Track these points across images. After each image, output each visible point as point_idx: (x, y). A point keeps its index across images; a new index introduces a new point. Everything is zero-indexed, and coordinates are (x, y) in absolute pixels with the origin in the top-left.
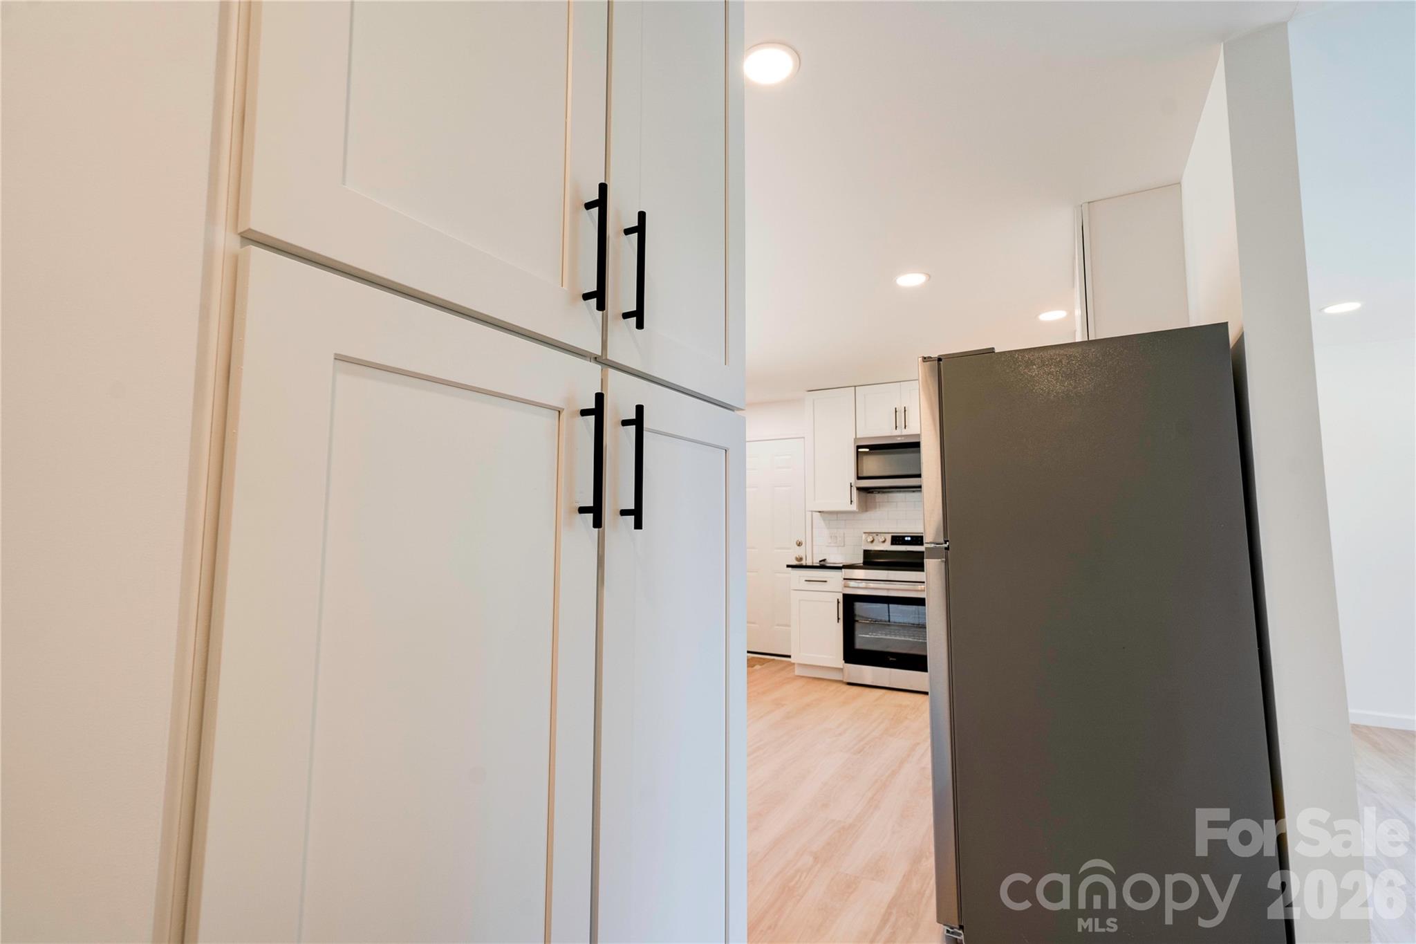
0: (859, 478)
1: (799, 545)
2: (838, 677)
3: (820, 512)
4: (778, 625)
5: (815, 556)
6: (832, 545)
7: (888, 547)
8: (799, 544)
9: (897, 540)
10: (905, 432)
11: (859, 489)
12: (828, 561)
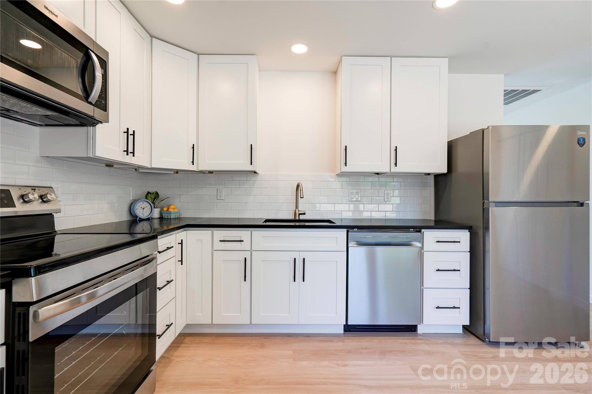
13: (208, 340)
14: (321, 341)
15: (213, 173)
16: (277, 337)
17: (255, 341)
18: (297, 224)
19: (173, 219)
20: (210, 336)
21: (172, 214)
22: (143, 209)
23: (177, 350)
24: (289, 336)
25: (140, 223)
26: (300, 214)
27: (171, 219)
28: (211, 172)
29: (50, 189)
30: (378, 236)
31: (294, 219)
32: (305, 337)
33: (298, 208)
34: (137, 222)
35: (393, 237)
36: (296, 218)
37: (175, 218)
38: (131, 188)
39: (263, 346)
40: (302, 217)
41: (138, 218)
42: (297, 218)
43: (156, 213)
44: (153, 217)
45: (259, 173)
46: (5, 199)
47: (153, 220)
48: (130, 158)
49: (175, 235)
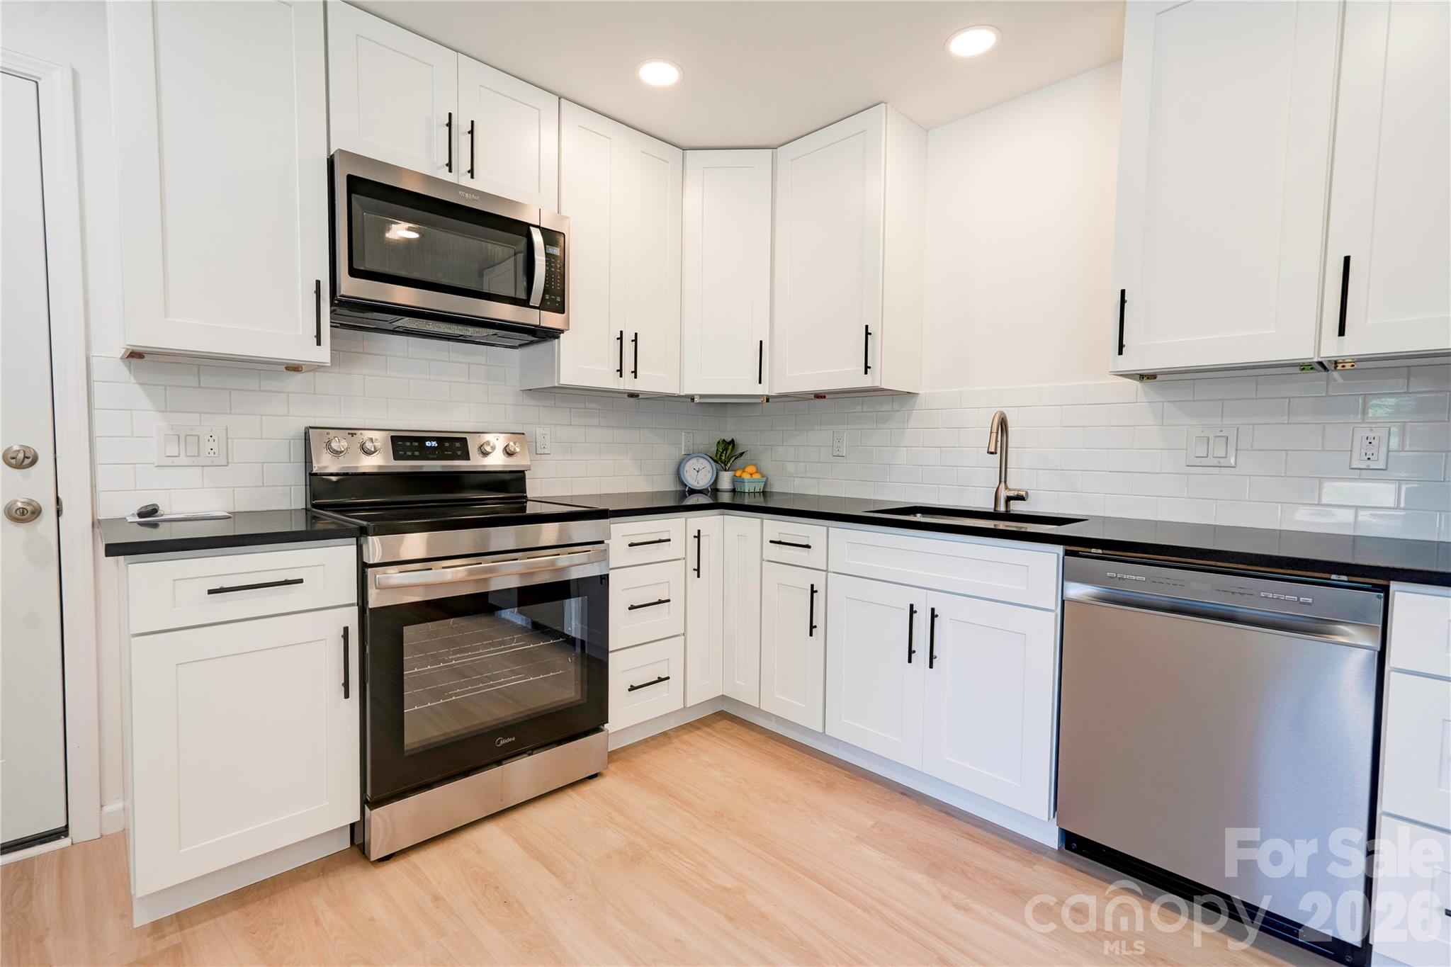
0: (355, 272)
1: (19, 466)
7: (387, 462)
9: (404, 444)
11: (338, 303)
12: (167, 511)
13: (749, 736)
14: (970, 836)
15: (825, 397)
16: (877, 784)
17: (825, 773)
18: (1002, 525)
19: (749, 493)
20: (760, 733)
21: (746, 484)
22: (698, 472)
23: (692, 732)
24: (905, 794)
25: (692, 496)
26: (1009, 499)
27: (745, 493)
28: (819, 396)
29: (521, 436)
30: (1168, 581)
31: (992, 511)
32: (941, 811)
33: (1005, 482)
34: (686, 495)
35: (1233, 593)
36: (998, 509)
37: (754, 493)
38: (683, 434)
39: (829, 786)
40: (1017, 507)
41: (687, 488)
42: (1002, 509)
43: (726, 481)
44: (718, 488)
45: (917, 392)
46: (459, 449)
47: (719, 493)
48: (627, 384)
49: (684, 519)
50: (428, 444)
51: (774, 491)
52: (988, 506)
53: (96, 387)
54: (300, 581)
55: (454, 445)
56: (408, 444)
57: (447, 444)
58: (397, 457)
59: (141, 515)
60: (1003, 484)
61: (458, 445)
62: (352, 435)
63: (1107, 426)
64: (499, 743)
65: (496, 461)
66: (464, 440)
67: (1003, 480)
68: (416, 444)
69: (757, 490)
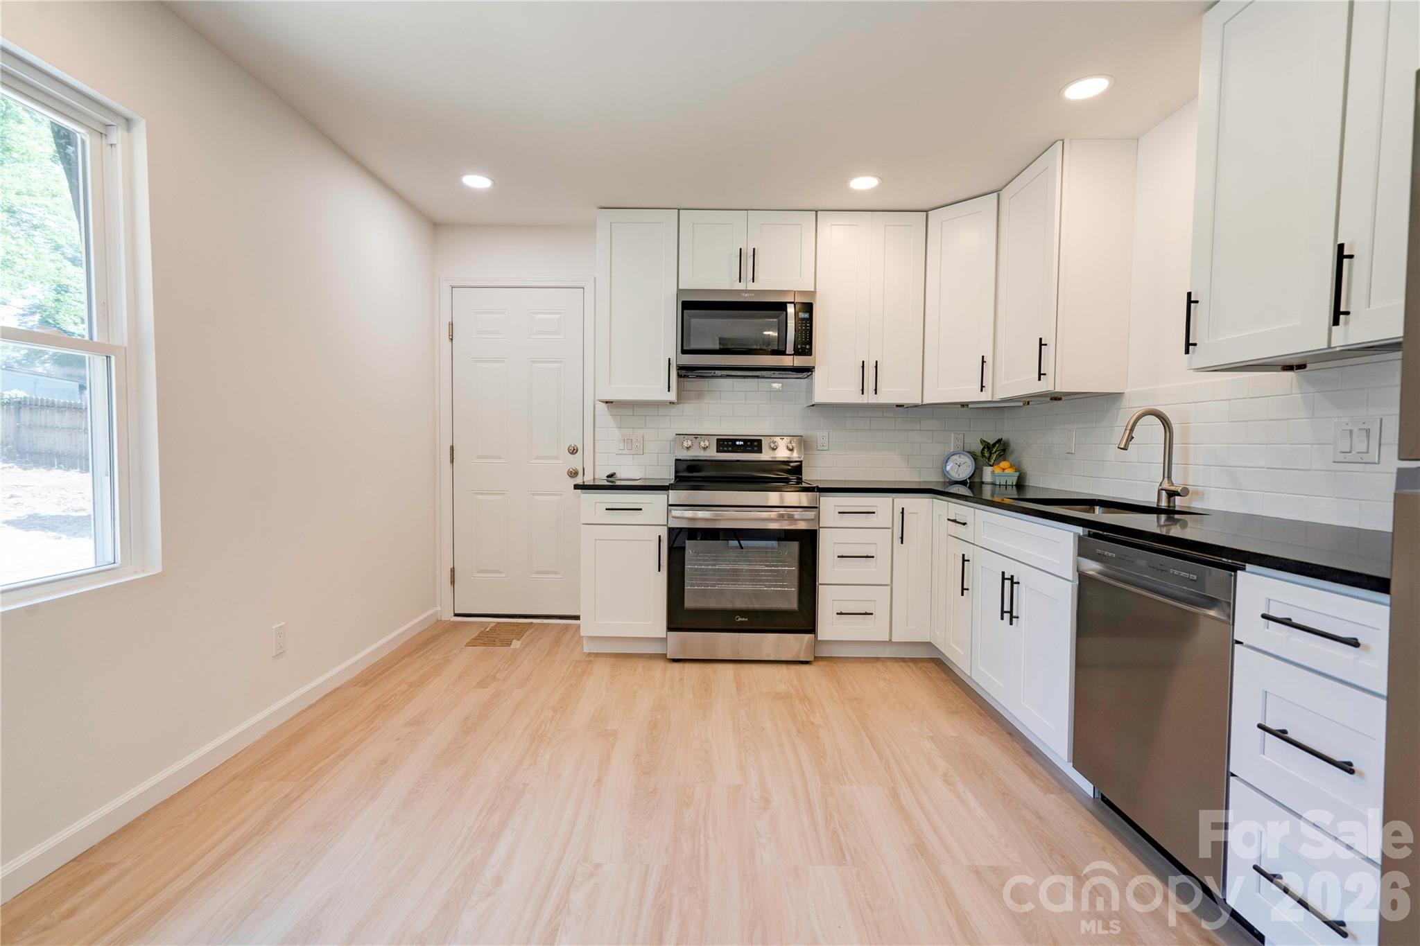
0: (684, 352)
1: (572, 453)
2: (656, 649)
3: (607, 402)
4: (537, 573)
5: (597, 470)
6: (625, 452)
7: (712, 454)
8: (573, 451)
9: (725, 444)
10: (751, 286)
11: (680, 368)
12: (618, 475)
13: (937, 674)
15: (1060, 399)
20: (948, 675)
22: (958, 466)
23: (897, 662)
29: (800, 437)
30: (1126, 558)
33: (1169, 477)
34: (949, 485)
35: (1158, 569)
41: (950, 478)
42: (1164, 504)
43: (988, 476)
44: (983, 480)
45: (1122, 392)
46: (756, 446)
47: (984, 485)
48: (869, 398)
49: (891, 499)
50: (737, 443)
51: (1030, 485)
52: (1150, 499)
53: (597, 417)
54: (641, 509)
55: (754, 445)
56: (726, 443)
57: (749, 443)
58: (718, 451)
59: (608, 477)
60: (1166, 479)
61: (756, 444)
62: (696, 438)
63: (1266, 420)
64: (737, 619)
65: (782, 454)
66: (761, 440)
67: (1166, 475)
68: (730, 443)
69: (1009, 483)
